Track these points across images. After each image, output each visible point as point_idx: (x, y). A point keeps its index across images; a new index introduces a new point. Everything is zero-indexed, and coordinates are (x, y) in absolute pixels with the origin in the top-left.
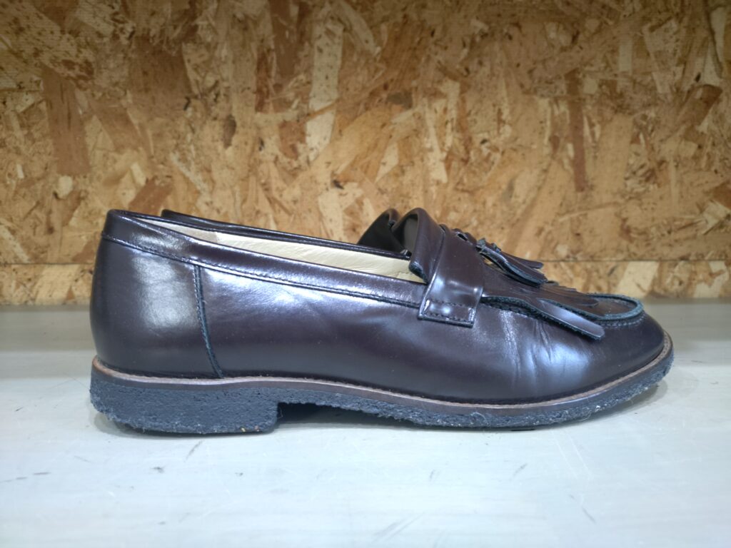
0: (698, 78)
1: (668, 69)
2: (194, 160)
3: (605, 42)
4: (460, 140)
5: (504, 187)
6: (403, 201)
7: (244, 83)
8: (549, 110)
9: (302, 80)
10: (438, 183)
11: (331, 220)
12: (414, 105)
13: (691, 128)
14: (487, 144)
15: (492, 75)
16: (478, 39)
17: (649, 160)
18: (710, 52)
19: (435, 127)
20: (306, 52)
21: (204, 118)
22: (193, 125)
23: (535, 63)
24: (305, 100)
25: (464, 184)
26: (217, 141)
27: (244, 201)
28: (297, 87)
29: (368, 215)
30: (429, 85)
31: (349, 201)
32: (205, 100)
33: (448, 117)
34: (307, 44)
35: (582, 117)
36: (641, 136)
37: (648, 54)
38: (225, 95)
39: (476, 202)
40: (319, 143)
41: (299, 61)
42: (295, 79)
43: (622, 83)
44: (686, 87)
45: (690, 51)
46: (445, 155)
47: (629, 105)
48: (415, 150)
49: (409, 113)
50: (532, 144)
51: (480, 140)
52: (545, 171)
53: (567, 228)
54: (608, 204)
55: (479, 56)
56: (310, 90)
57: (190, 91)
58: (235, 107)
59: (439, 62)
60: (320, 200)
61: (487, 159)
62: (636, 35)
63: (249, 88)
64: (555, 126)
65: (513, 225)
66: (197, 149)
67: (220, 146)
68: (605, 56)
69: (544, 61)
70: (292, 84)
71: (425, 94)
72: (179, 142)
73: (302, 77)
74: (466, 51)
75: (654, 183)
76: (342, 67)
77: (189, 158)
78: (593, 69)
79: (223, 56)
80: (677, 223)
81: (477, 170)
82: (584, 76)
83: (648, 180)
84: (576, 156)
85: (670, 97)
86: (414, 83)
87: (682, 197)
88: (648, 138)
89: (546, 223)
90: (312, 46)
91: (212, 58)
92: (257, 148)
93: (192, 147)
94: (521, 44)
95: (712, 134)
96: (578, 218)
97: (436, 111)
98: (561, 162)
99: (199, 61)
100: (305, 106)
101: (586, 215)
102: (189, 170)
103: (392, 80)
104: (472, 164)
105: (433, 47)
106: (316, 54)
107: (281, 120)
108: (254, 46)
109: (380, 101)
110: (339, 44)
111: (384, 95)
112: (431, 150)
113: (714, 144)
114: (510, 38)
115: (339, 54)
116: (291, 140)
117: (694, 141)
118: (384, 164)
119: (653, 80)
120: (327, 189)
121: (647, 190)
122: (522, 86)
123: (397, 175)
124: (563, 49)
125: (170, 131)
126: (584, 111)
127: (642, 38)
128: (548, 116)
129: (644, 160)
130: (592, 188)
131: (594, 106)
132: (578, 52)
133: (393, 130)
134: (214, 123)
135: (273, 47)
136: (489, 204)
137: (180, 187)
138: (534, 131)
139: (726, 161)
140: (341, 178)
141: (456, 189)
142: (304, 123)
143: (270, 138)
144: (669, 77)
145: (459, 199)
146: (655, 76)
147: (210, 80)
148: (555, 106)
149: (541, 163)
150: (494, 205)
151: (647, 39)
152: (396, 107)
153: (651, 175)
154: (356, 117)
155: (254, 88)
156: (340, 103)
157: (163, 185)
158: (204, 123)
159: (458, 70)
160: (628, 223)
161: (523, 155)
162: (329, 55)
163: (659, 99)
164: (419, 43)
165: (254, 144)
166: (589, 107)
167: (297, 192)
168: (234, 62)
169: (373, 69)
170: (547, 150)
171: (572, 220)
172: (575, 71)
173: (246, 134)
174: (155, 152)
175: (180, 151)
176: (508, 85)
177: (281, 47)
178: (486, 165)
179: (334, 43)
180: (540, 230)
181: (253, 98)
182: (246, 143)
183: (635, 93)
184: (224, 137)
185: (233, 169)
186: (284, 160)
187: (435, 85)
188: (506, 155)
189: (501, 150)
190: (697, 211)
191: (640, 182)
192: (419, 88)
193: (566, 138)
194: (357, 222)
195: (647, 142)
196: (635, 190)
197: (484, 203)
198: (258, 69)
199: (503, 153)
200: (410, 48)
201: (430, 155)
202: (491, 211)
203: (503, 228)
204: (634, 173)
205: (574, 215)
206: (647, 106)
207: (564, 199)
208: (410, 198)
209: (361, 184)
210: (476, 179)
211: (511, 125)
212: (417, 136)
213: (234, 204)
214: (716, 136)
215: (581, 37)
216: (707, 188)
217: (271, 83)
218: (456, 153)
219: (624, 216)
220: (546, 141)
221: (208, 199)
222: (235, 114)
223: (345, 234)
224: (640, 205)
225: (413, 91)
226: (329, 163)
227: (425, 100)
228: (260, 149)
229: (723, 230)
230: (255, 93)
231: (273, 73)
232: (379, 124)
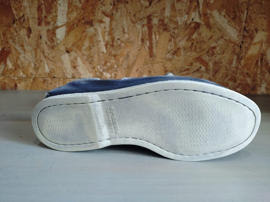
0: (193, 20)
1: (182, 16)
2: (18, 42)
3: (161, 5)
4: (110, 38)
5: (126, 55)
6: (91, 58)
7: (33, 15)
8: (141, 29)
9: (54, 15)
10: (103, 53)
11: (66, 64)
12: (94, 25)
13: (190, 37)
14: (120, 40)
15: (121, 15)
16: (116, 3)
17: (175, 47)
18: (197, 10)
19: (101, 33)
20: (54, 5)
21: (20, 27)
22: (16, 30)
23: (136, 12)
24: (55, 23)
25: (112, 54)
26: (25, 36)
27: (36, 56)
28: (52, 18)
29: (79, 63)
30: (99, 18)
31: (72, 57)
32: (20, 21)
33: (106, 30)
34: (55, 2)
35: (152, 32)
36: (172, 39)
37: (176, 10)
38: (27, 20)
39: (116, 60)
40: (61, 37)
41: (52, 8)
42: (51, 15)
43: (166, 21)
44: (188, 23)
45: (190, 9)
46: (105, 43)
47: (168, 29)
48: (95, 41)
49: (92, 28)
50: (135, 41)
51: (117, 39)
52: (139, 50)
53: (147, 70)
54: (161, 62)
55: (116, 9)
56: (57, 19)
57: (14, 18)
58: (31, 24)
59: (102, 10)
60: (62, 57)
61: (120, 45)
62: (172, 3)
63: (35, 17)
64: (143, 35)
65: (129, 68)
66: (18, 38)
67: (26, 37)
68: (161, 11)
69: (139, 11)
70: (50, 16)
71: (98, 22)
72: (12, 35)
73: (54, 14)
74: (112, 7)
75: (176, 55)
76: (68, 11)
77: (16, 41)
78: (157, 15)
79: (25, 5)
80: (183, 69)
81: (116, 49)
82: (153, 17)
83: (174, 54)
84: (150, 46)
85: (183, 26)
86: (94, 18)
87: (185, 60)
88: (175, 40)
89: (140, 68)
90: (57, 3)
91: (21, 6)
92: (39, 39)
93: (17, 38)
94: (131, 5)
95: (197, 39)
96: (150, 67)
97: (102, 28)
98: (145, 47)
99: (17, 7)
100: (55, 24)
101: (153, 66)
102: (16, 46)
103: (86, 16)
104: (114, 47)
105: (100, 5)
106: (59, 6)
107: (47, 29)
108: (36, 2)
109: (82, 23)
110: (66, 2)
111: (83, 21)
112: (100, 41)
113: (197, 43)
114: (128, 3)
115: (67, 6)
116: (51, 36)
117: (190, 41)
118: (84, 45)
119: (177, 20)
120: (64, 53)
121: (173, 58)
122: (131, 20)
123: (88, 49)
124: (146, 7)
125: (8, 32)
126: (153, 30)
127: (174, 4)
128: (141, 31)
129: (173, 47)
130: (155, 56)
131: (156, 28)
132: (151, 9)
133: (87, 34)
134: (24, 29)
135: (43, 3)
136: (121, 61)
137: (13, 51)
138: (136, 36)
139: (201, 49)
140: (69, 50)
141: (109, 55)
142: (55, 30)
143: (44, 35)
144: (183, 19)
145: (110, 59)
146: (178, 18)
147: (21, 14)
148: (143, 28)
149: (138, 47)
150: (122, 61)
151: (176, 5)
152: (87, 26)
153: (175, 53)
154: (73, 29)
155: (37, 17)
156: (68, 23)
157: (7, 50)
158: (20, 29)
159: (109, 14)
160: (167, 69)
161: (132, 44)
162: (63, 6)
163: (179, 26)
164: (95, 3)
165: (38, 37)
166: (155, 29)
167: (54, 54)
168: (29, 8)
169: (79, 12)
170: (140, 43)
171: (148, 67)
172: (150, 16)
173: (35, 33)
174: (4, 39)
175: (12, 39)
176: (126, 20)
177: (46, 3)
178: (119, 47)
179: (65, 2)
180: (138, 70)
181: (37, 20)
182: (35, 37)
183: (171, 24)
184: (28, 34)
185: (31, 46)
186: (49, 43)
187: (101, 18)
188: (126, 44)
189: (124, 42)
190: (190, 65)
191: (171, 55)
192: (96, 20)
193: (147, 39)
194: (75, 65)
195: (174, 42)
196: (170, 58)
197: (119, 60)
198: (38, 11)
199: (125, 43)
200: (92, 5)
201: (100, 43)
202: (121, 63)
203: (125, 69)
204: (169, 52)
205: (149, 65)
206: (175, 29)
207: (146, 60)
208: (93, 57)
209: (76, 52)
210: (116, 52)
211: (128, 34)
212: (95, 36)
213: (33, 57)
214: (198, 40)
215: (152, 3)
216: (194, 57)
217: (43, 16)
218: (109, 43)
219: (166, 66)
220: (140, 40)
221: (23, 56)
222: (30, 27)
223: (71, 69)
224: (171, 63)
225: (93, 20)
226: (64, 45)
227: (98, 24)
228: (40, 39)
229: (198, 72)
230: (37, 19)
231: (44, 12)
232: (82, 32)
